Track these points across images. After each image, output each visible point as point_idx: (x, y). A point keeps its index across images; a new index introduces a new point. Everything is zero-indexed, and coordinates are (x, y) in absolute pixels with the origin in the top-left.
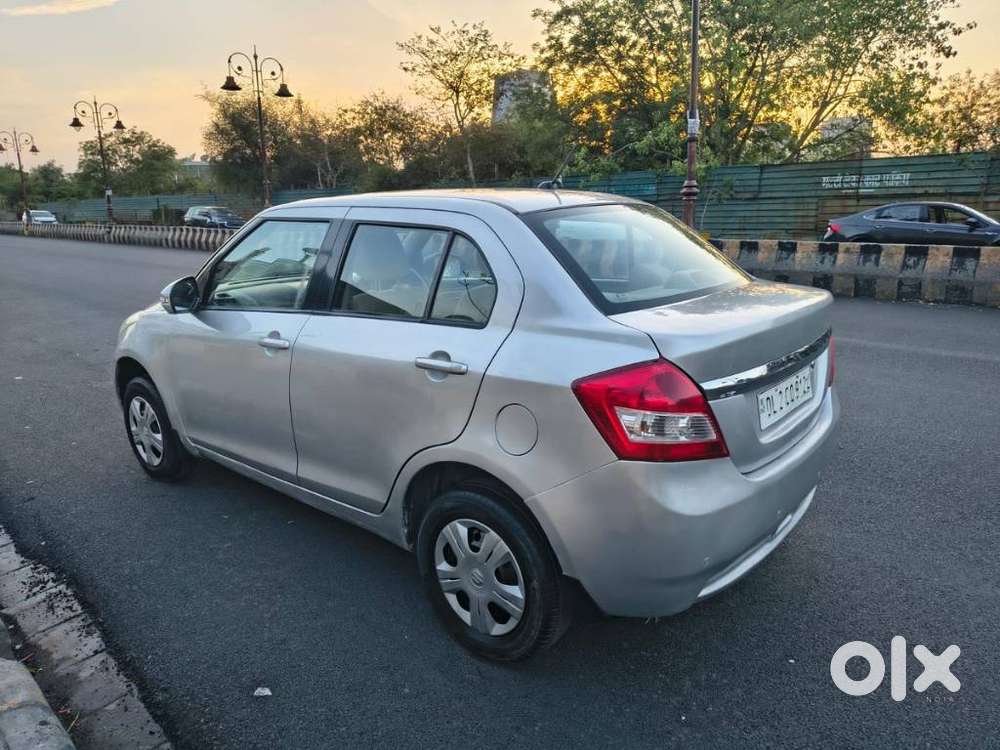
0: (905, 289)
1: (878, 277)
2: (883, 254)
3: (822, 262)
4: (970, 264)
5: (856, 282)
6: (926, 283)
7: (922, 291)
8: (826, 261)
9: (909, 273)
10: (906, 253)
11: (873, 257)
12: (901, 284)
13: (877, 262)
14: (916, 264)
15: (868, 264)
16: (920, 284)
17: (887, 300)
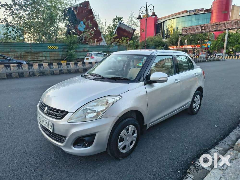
0: (31, 74)
1: (24, 72)
2: (23, 66)
3: (7, 70)
4: (42, 67)
5: (19, 74)
6: (35, 72)
7: (35, 74)
8: (8, 69)
9: (30, 70)
10: (28, 66)
11: (21, 67)
12: (30, 73)
13: (22, 68)
14: (31, 68)
15: (20, 69)
16: (34, 72)
17: (28, 77)
